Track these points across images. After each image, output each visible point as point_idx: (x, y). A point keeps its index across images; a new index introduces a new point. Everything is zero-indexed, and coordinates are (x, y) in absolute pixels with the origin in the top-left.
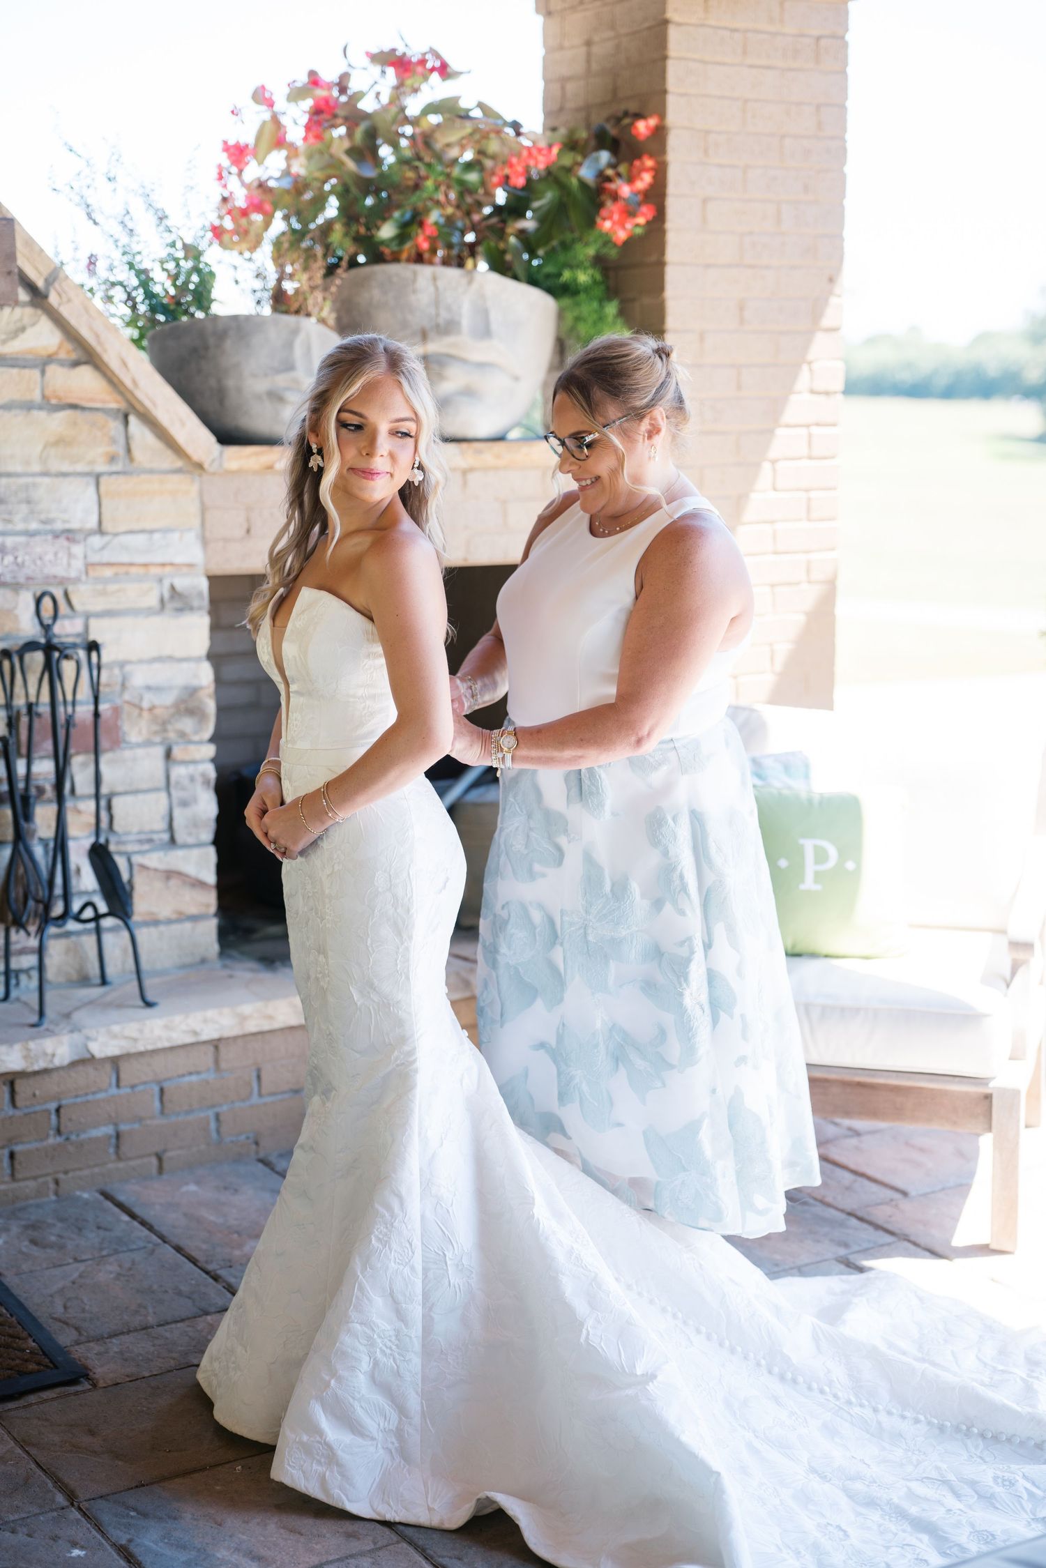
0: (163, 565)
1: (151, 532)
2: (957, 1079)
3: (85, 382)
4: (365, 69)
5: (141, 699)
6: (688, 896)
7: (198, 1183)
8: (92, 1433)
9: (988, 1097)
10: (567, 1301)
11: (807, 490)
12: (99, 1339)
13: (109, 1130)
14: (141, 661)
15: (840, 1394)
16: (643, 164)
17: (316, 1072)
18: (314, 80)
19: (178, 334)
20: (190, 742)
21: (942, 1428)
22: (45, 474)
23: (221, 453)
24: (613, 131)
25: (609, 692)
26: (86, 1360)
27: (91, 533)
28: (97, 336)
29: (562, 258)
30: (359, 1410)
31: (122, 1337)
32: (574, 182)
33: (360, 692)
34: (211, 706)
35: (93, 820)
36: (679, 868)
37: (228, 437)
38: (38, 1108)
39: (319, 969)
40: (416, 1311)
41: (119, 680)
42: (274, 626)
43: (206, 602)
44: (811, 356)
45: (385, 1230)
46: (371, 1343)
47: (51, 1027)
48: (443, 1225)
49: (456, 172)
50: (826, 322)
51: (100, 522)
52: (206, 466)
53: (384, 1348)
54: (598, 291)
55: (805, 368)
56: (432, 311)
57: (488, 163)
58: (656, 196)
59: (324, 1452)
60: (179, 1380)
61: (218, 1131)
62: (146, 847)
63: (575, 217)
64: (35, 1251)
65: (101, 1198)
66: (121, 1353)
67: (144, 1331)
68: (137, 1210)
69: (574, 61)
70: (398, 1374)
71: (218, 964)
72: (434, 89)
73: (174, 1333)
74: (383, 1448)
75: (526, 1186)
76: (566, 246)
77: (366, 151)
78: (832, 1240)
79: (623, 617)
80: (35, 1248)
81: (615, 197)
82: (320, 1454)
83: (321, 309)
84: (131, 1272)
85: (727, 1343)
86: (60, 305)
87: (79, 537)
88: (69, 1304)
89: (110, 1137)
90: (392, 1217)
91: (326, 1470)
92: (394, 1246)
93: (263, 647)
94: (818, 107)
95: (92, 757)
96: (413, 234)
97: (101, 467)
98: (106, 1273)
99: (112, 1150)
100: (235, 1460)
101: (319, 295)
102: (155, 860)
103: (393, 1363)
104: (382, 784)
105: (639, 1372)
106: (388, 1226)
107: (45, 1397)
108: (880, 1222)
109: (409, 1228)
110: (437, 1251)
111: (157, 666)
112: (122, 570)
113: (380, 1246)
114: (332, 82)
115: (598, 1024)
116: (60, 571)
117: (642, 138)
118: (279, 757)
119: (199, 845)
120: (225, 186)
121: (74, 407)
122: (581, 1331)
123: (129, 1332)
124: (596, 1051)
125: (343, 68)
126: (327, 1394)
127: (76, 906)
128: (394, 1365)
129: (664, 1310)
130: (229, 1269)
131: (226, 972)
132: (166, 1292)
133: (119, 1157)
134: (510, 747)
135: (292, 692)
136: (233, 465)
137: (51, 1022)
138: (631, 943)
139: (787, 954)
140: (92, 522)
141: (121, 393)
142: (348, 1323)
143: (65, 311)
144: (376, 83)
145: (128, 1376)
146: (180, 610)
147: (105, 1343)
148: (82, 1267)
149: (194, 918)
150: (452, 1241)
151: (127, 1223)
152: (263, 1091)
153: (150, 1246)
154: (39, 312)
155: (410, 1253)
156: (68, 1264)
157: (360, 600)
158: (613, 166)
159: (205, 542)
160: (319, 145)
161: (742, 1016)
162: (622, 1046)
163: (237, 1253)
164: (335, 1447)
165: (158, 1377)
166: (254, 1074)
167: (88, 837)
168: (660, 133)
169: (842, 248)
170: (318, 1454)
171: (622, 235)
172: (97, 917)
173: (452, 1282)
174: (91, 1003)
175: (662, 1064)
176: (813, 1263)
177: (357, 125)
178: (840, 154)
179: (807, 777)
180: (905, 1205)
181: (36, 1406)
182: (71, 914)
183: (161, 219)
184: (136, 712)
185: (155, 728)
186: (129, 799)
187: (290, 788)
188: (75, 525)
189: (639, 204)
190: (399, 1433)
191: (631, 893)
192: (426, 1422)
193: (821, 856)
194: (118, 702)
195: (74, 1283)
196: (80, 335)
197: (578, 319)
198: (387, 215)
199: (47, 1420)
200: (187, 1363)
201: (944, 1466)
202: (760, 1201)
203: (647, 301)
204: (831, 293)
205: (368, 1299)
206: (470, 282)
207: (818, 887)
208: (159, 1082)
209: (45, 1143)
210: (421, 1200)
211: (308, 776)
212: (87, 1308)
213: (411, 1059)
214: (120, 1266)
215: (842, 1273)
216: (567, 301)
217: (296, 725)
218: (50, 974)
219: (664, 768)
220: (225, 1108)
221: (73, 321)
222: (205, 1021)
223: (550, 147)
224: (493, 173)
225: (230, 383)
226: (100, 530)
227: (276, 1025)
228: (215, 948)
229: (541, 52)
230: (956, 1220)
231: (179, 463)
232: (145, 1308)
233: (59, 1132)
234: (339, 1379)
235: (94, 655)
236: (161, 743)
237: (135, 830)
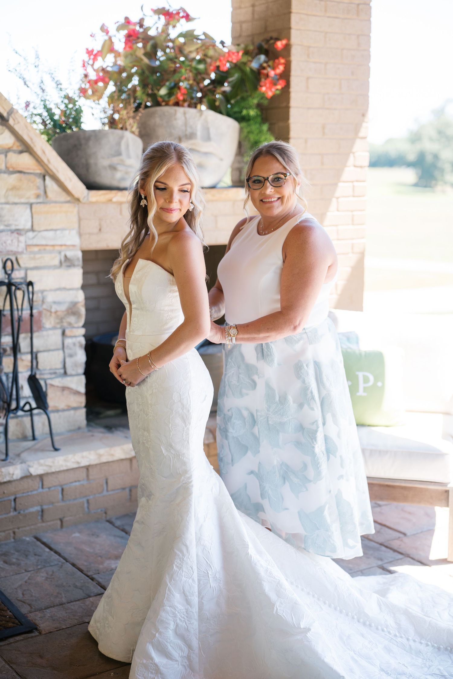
0: (61, 246)
1: (56, 230)
2: (433, 483)
3: (25, 160)
4: (151, 16)
5: (51, 307)
6: (315, 401)
7: (80, 532)
8: (41, 657)
9: (447, 492)
10: (266, 594)
11: (352, 211)
12: (40, 610)
13: (38, 508)
14: (51, 290)
15: (391, 632)
16: (279, 61)
17: (143, 486)
18: (127, 21)
19: (67, 138)
20: (74, 327)
21: (439, 649)
22: (7, 203)
23: (88, 194)
24: (265, 46)
25: (277, 307)
26: (35, 621)
27: (28, 231)
28: (31, 139)
29: (243, 104)
30: (170, 648)
31: (51, 609)
32: (248, 69)
33: (166, 308)
34: (83, 311)
35: (30, 364)
36: (310, 389)
37: (91, 186)
38: (6, 499)
39: (144, 438)
40: (195, 600)
41: (41, 299)
42: (124, 277)
43: (81, 263)
44: (354, 150)
45: (180, 562)
46: (175, 616)
47: (12, 461)
48: (207, 559)
49: (194, 64)
50: (361, 134)
51: (32, 226)
52: (81, 200)
53: (181, 618)
54: (259, 119)
55: (351, 155)
56: (183, 128)
57: (208, 60)
58: (286, 76)
59: (154, 668)
60: (80, 630)
61: (88, 508)
62: (53, 376)
63: (248, 85)
64: (6, 567)
65: (35, 540)
66: (51, 617)
67: (61, 606)
68: (52, 546)
69: (246, 14)
70: (187, 630)
71: (86, 430)
72: (183, 26)
73: (75, 606)
74: (181, 665)
75: (244, 539)
76: (243, 99)
77: (152, 55)
78: (375, 557)
79: (279, 271)
80: (6, 565)
81: (267, 76)
82: (152, 669)
83: (132, 127)
84: (53, 577)
85: (338, 608)
86: (14, 124)
87: (23, 232)
88: (25, 593)
89: (38, 511)
90: (183, 555)
91: (155, 676)
92: (184, 569)
93: (119, 287)
94: (358, 36)
95: (29, 335)
96: (175, 93)
97: (33, 200)
98: (41, 577)
99: (39, 518)
100: (110, 670)
101: (131, 121)
102: (57, 382)
103: (185, 625)
104: (178, 351)
105: (302, 627)
106: (181, 560)
107: (17, 639)
108: (396, 548)
109: (191, 561)
110: (204, 571)
111: (58, 292)
112: (42, 248)
113: (178, 570)
114: (136, 22)
115: (275, 463)
116: (14, 248)
117: (279, 50)
118: (125, 339)
119: (78, 375)
120: (86, 70)
121: (20, 172)
122: (274, 608)
123: (54, 606)
124: (274, 475)
125: (141, 16)
126: (154, 640)
127: (22, 403)
128: (186, 626)
129: (308, 594)
130: (98, 575)
131: (90, 434)
132: (70, 586)
133: (43, 521)
134: (234, 334)
135: (133, 308)
136: (94, 199)
137: (11, 458)
138: (289, 424)
139: (357, 425)
140: (29, 226)
141: (42, 166)
142: (164, 606)
143: (17, 128)
144: (156, 23)
145: (55, 628)
146: (69, 266)
147: (43, 612)
148: (29, 574)
149: (75, 409)
150: (212, 567)
151: (48, 552)
152: (109, 489)
153: (60, 563)
154: (4, 128)
155: (192, 572)
156: (23, 573)
157: (167, 265)
158: (266, 62)
159: (80, 235)
160: (131, 51)
161: (341, 457)
162: (286, 472)
163: (101, 566)
164: (159, 665)
165: (70, 628)
166: (105, 481)
167: (27, 371)
168: (288, 47)
169: (368, 100)
170: (151, 669)
171: (270, 94)
172: (31, 410)
173: (211, 586)
174: (28, 449)
175: (306, 480)
176: (367, 569)
177: (148, 42)
178: (367, 57)
179: (357, 343)
180: (406, 540)
181: (13, 644)
182: (20, 408)
183: (58, 85)
184: (49, 314)
185: (58, 321)
186: (45, 354)
187: (131, 353)
188: (21, 227)
189: (278, 80)
190: (189, 658)
191: (288, 401)
192: (201, 652)
193: (366, 380)
194: (41, 309)
195: (26, 582)
196: (24, 139)
197: (249, 132)
198: (162, 84)
199: (19, 651)
200: (83, 621)
201: (442, 668)
202: (351, 542)
203: (281, 124)
204: (363, 121)
205: (173, 595)
206: (201, 115)
207: (364, 394)
208: (61, 486)
209: (9, 515)
210: (196, 548)
211: (141, 348)
212: (33, 594)
213: (190, 481)
214: (47, 574)
215: (381, 574)
216: (244, 124)
217: (135, 324)
218: (10, 435)
219: (301, 342)
220: (91, 497)
221: (20, 132)
222: (83, 457)
223: (238, 52)
224: (211, 65)
225: (92, 161)
226: (32, 229)
227: (115, 458)
228: (85, 422)
229: (231, 9)
230: (430, 547)
231: (68, 198)
232: (61, 594)
233: (15, 509)
234: (160, 633)
235: (30, 288)
236: (60, 328)
237: (48, 368)
